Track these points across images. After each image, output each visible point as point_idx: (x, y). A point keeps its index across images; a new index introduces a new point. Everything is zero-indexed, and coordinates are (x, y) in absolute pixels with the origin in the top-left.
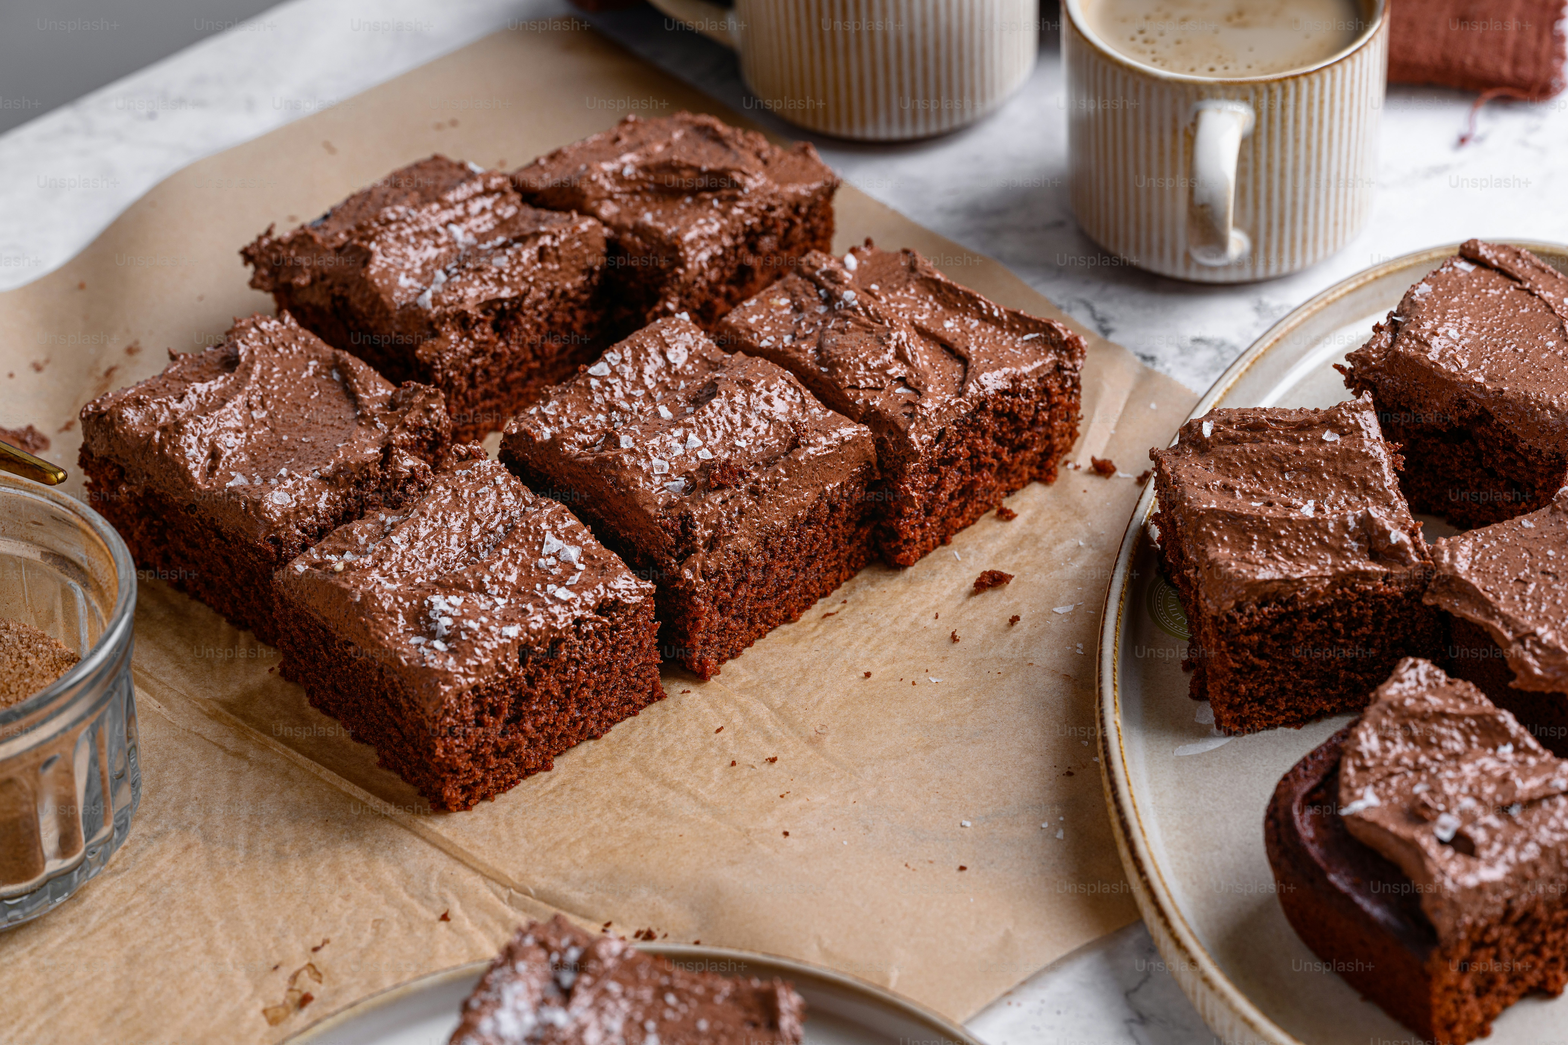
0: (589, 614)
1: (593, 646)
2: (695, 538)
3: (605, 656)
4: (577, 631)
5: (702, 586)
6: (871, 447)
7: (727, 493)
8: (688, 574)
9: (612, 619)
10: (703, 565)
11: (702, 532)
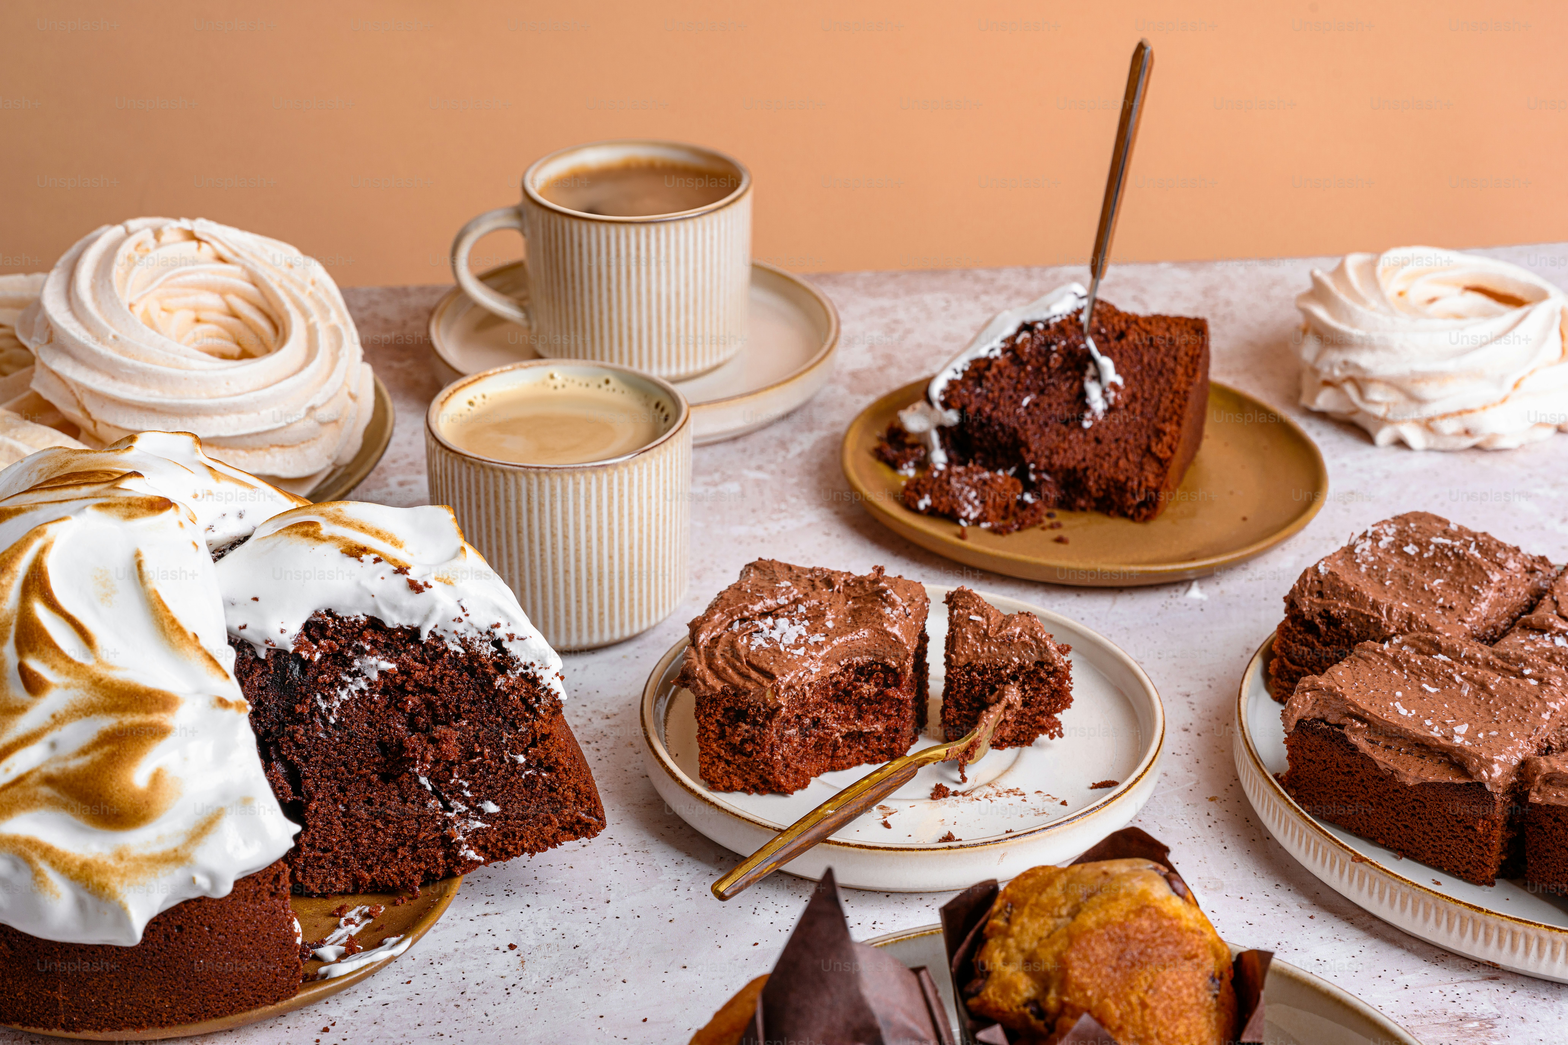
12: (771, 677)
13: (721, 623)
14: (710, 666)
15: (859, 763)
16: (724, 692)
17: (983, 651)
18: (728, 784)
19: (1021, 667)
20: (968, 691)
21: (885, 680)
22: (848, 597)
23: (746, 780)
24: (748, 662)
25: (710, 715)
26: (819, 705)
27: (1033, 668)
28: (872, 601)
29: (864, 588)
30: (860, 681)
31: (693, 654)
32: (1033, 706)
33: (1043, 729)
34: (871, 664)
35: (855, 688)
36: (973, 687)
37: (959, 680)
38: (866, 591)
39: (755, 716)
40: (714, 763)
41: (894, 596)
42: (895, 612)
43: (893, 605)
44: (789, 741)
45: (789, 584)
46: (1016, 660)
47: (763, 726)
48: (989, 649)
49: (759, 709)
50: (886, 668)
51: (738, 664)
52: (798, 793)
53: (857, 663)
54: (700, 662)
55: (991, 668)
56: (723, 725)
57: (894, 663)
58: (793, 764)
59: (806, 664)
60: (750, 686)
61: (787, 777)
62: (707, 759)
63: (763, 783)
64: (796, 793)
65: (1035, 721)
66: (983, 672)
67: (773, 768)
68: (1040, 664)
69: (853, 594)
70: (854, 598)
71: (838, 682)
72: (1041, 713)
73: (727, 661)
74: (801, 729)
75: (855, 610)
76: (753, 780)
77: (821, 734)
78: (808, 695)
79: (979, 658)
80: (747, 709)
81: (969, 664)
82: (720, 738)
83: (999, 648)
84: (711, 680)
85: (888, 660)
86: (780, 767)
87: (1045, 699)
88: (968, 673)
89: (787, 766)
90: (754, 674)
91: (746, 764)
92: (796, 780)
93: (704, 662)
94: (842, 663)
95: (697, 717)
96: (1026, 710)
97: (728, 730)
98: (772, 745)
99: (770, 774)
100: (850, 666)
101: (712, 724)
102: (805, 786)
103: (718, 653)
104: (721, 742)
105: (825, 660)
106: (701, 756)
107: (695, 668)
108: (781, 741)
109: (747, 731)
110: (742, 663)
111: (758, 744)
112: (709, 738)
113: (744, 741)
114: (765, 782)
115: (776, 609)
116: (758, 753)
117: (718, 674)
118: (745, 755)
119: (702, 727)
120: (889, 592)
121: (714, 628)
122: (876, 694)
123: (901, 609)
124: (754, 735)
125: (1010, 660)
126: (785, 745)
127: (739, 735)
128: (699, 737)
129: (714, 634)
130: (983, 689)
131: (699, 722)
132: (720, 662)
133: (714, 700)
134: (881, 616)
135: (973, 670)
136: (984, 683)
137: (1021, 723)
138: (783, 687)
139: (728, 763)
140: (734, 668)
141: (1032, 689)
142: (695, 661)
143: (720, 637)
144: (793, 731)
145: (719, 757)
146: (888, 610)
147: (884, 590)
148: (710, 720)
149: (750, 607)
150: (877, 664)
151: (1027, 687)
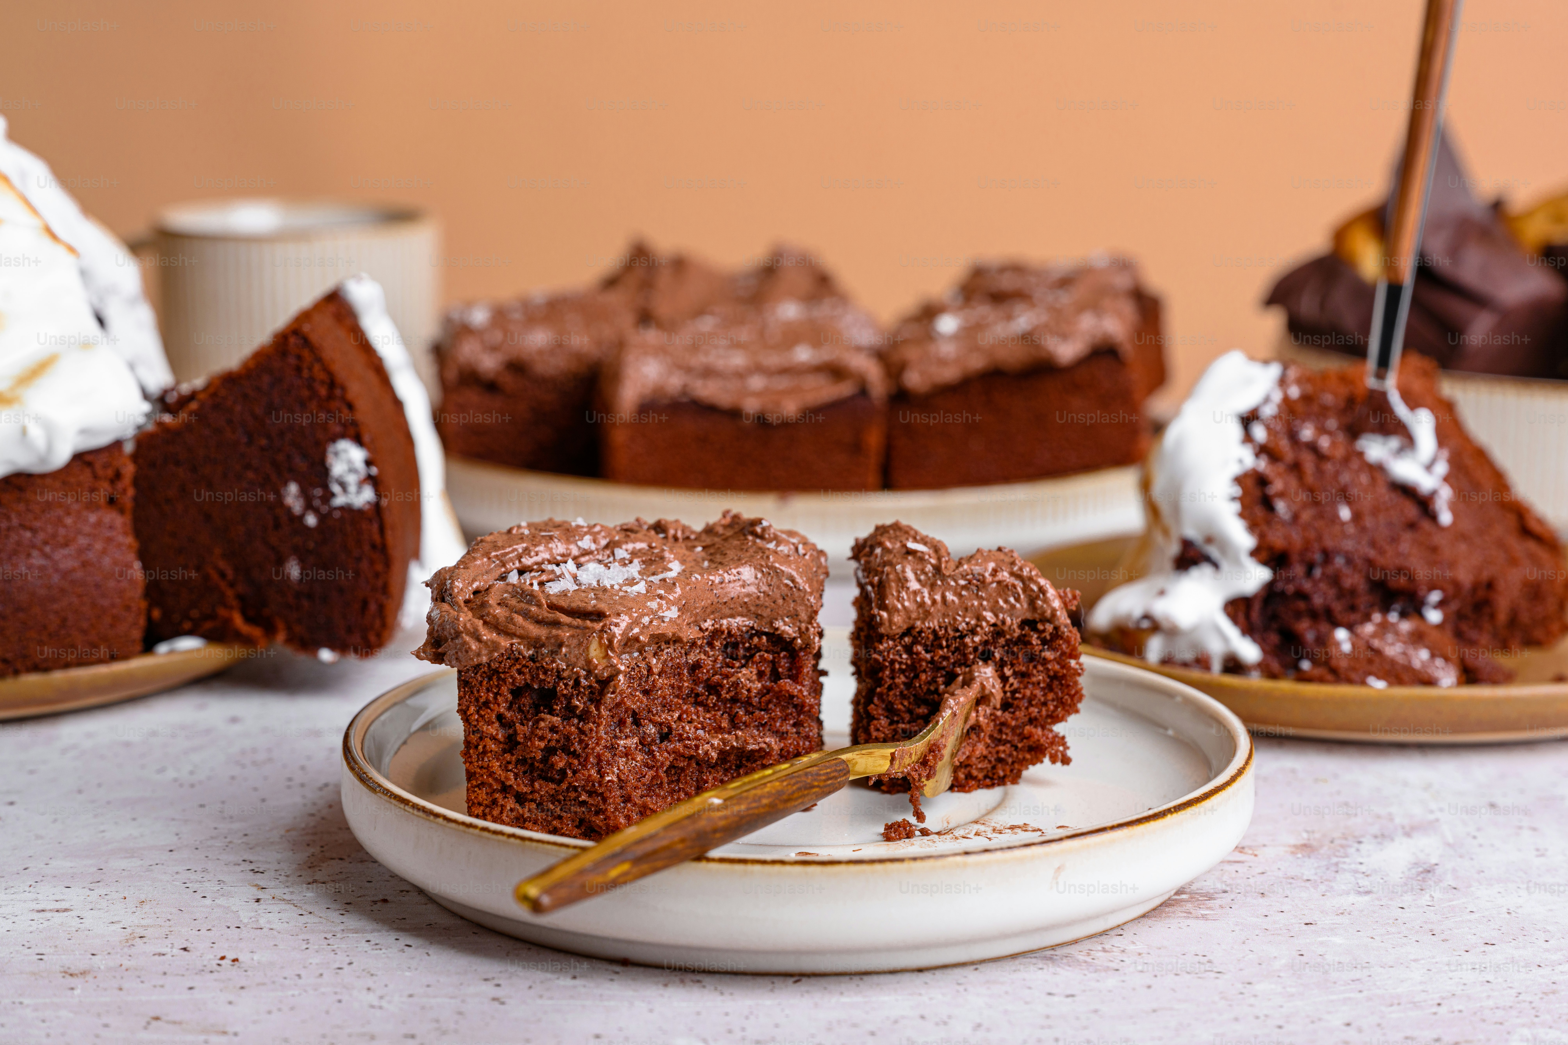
17: (934, 602)
19: (998, 631)
20: (909, 685)
21: (774, 664)
25: (486, 704)
27: (1017, 633)
32: (1018, 708)
33: (1036, 752)
36: (917, 676)
37: (893, 662)
39: (569, 698)
40: (494, 802)
46: (989, 615)
47: (584, 716)
48: (944, 597)
49: (577, 683)
55: (946, 636)
59: (653, 605)
65: (1023, 737)
66: (935, 641)
67: (605, 800)
68: (1029, 624)
72: (1032, 721)
79: (927, 614)
80: (556, 685)
81: (909, 631)
82: (504, 751)
83: (960, 596)
85: (779, 624)
87: (1039, 693)
88: (908, 649)
91: (554, 799)
96: (1007, 715)
97: (522, 730)
104: (508, 757)
111: (575, 755)
113: (550, 751)
116: (575, 772)
118: (552, 780)
122: (761, 694)
124: (567, 738)
125: (979, 618)
130: (934, 680)
133: (493, 673)
135: (915, 642)
136: (935, 666)
137: (1000, 742)
139: (521, 799)
141: (1015, 674)
145: (505, 789)
150: (759, 634)
151: (1008, 672)
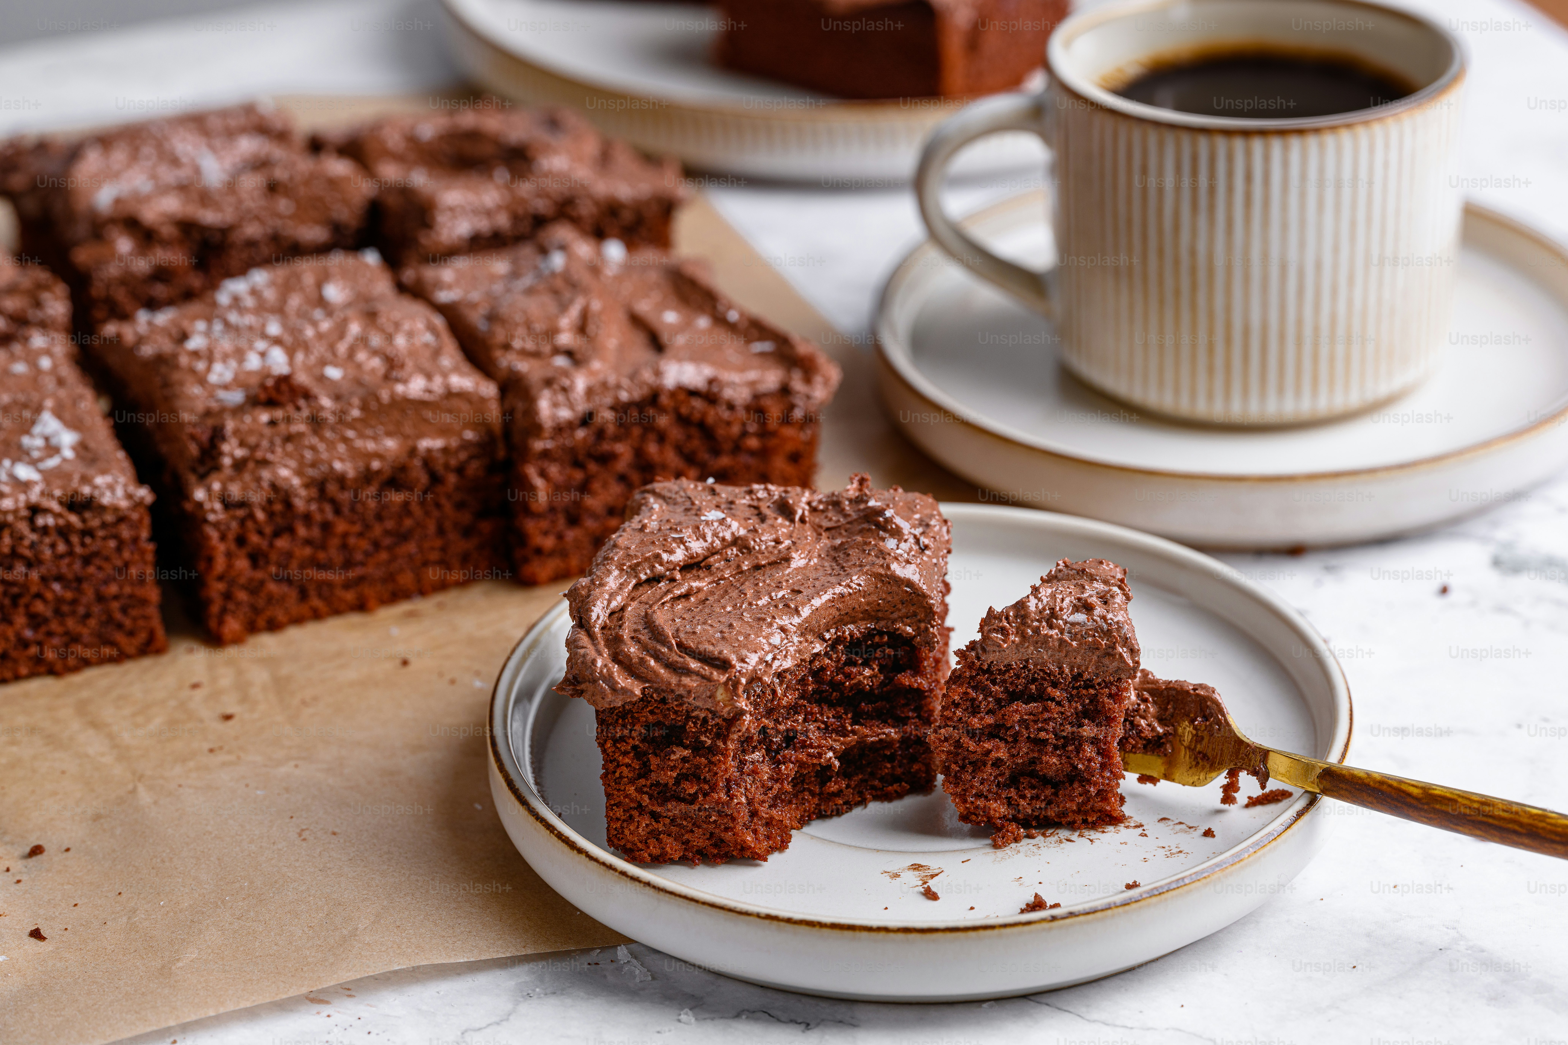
0: (55, 506)
1: (53, 546)
2: (221, 454)
3: (71, 568)
4: (31, 520)
5: (216, 513)
6: (494, 413)
7: (279, 414)
8: (200, 494)
9: (84, 521)
10: (224, 489)
11: (232, 450)
12: (724, 665)
13: (621, 587)
14: (616, 658)
15: (863, 802)
16: (645, 699)
18: (656, 852)
22: (818, 530)
23: (687, 842)
24: (680, 645)
26: (794, 709)
28: (861, 532)
29: (842, 511)
30: (855, 664)
31: (584, 640)
34: (869, 635)
35: (848, 676)
38: (846, 516)
41: (898, 520)
42: (903, 545)
43: (897, 533)
44: (754, 772)
45: (720, 515)
50: (897, 640)
51: (665, 650)
52: (775, 858)
53: (851, 635)
54: (600, 654)
56: (645, 754)
57: (909, 629)
58: (763, 810)
60: (690, 682)
61: (755, 832)
62: (619, 813)
63: (715, 845)
64: (771, 858)
69: (826, 524)
70: (828, 529)
71: (823, 669)
73: (644, 647)
74: (768, 751)
75: (835, 549)
76: (699, 840)
77: (802, 756)
78: (779, 692)
84: (623, 681)
86: (744, 815)
89: (754, 814)
90: (694, 665)
92: (768, 837)
93: (606, 652)
94: (827, 636)
95: (602, 745)
98: (728, 781)
99: (727, 829)
100: (838, 640)
101: (625, 753)
102: (782, 846)
103: (626, 634)
105: (805, 630)
106: (610, 808)
107: (594, 662)
108: (742, 773)
109: (684, 760)
110: (670, 648)
112: (621, 777)
114: (719, 843)
115: (706, 558)
117: (630, 668)
119: (609, 760)
120: (888, 513)
121: (612, 595)
123: (912, 540)
126: (749, 779)
127: (673, 768)
128: (604, 777)
129: (614, 604)
131: (604, 751)
132: (633, 649)
134: (883, 554)
138: (744, 681)
140: (657, 657)
142: (591, 652)
143: (623, 609)
144: (757, 756)
146: (891, 543)
147: (880, 512)
148: (623, 747)
149: (665, 556)
